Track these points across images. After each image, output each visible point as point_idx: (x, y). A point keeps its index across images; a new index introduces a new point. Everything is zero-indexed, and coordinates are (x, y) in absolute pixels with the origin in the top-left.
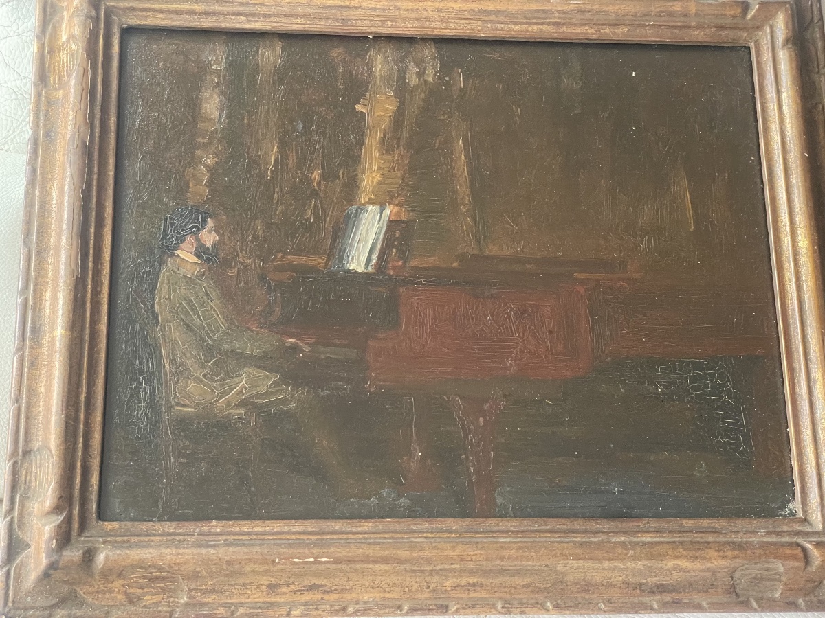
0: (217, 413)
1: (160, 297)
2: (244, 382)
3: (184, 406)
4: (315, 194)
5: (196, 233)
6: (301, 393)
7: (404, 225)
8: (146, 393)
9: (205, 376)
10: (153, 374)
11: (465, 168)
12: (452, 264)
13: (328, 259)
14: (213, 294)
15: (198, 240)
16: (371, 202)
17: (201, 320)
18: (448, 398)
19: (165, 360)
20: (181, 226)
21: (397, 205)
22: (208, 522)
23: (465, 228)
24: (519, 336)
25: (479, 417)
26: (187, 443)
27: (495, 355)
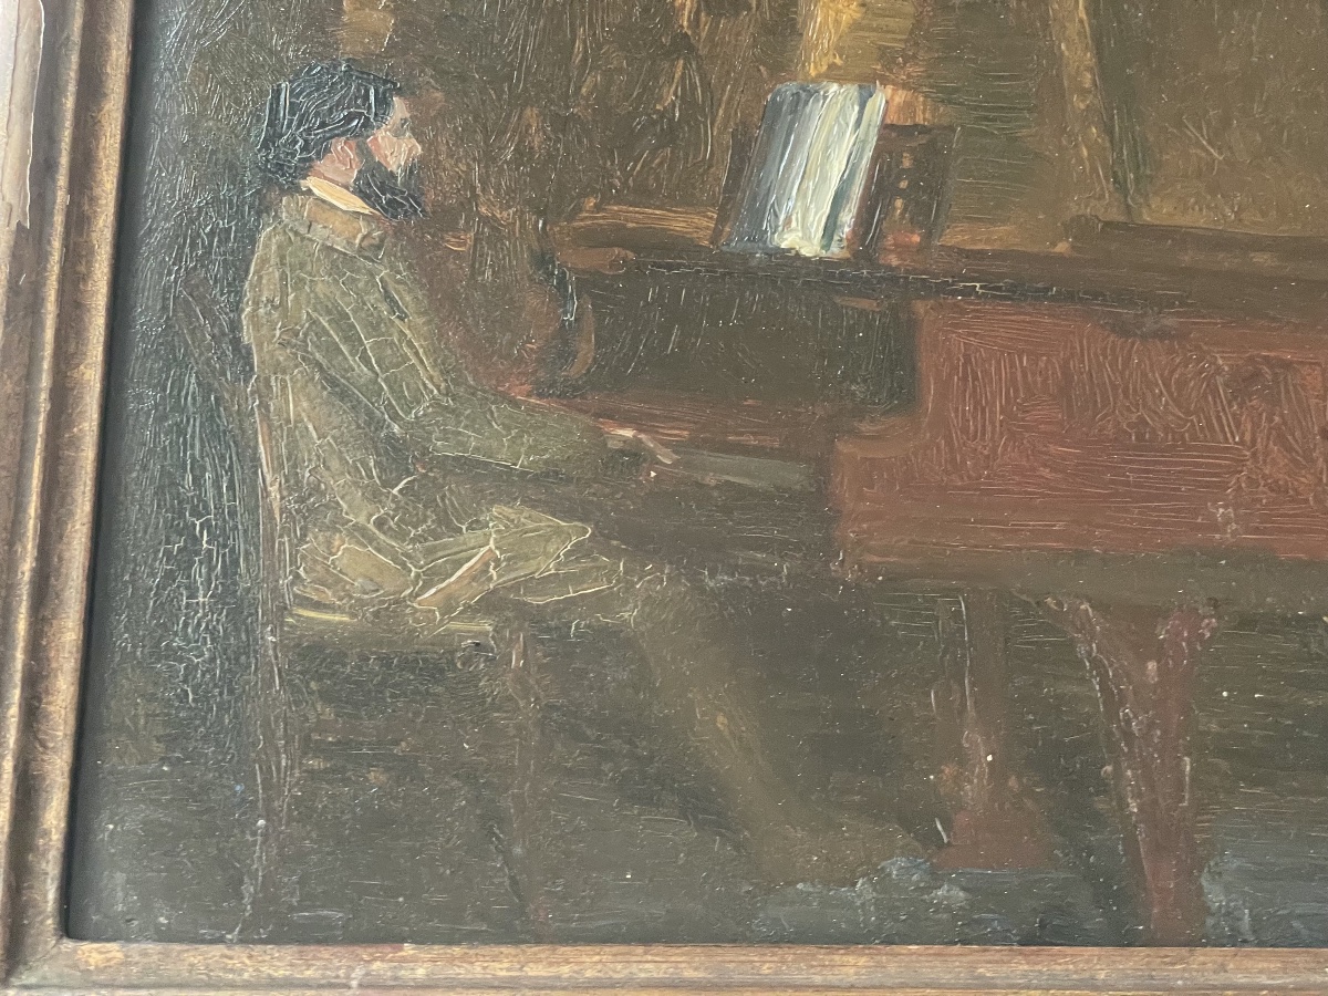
0: (415, 630)
1: (256, 303)
2: (492, 545)
3: (318, 606)
4: (683, 45)
5: (361, 135)
6: (656, 579)
7: (923, 140)
8: (211, 569)
9: (380, 524)
10: (233, 514)
12: (1054, 244)
13: (722, 219)
14: (405, 299)
15: (364, 152)
16: (835, 75)
17: (371, 369)
18: (1060, 604)
19: (269, 479)
20: (317, 115)
21: (905, 86)
22: (387, 949)
23: (1085, 152)
24: (1242, 442)
25: (1144, 659)
26: (328, 713)
27: (1179, 489)
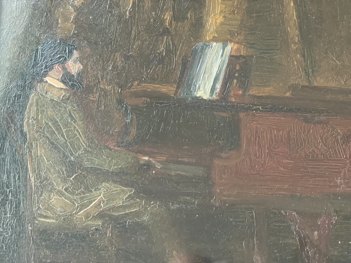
0: (76, 224)
1: (29, 118)
2: (102, 196)
3: (46, 217)
4: (166, 32)
5: (62, 63)
6: (154, 206)
7: (243, 60)
8: (12, 205)
9: (66, 189)
10: (19, 187)
11: (294, 13)
12: (285, 93)
13: (178, 88)
14: (76, 116)
15: (64, 69)
16: (215, 40)
17: (65, 139)
18: (286, 213)
19: (31, 175)
20: (50, 57)
21: (237, 43)
23: (296, 63)
24: (346, 158)
25: (313, 231)
26: (48, 252)
27: (326, 174)
